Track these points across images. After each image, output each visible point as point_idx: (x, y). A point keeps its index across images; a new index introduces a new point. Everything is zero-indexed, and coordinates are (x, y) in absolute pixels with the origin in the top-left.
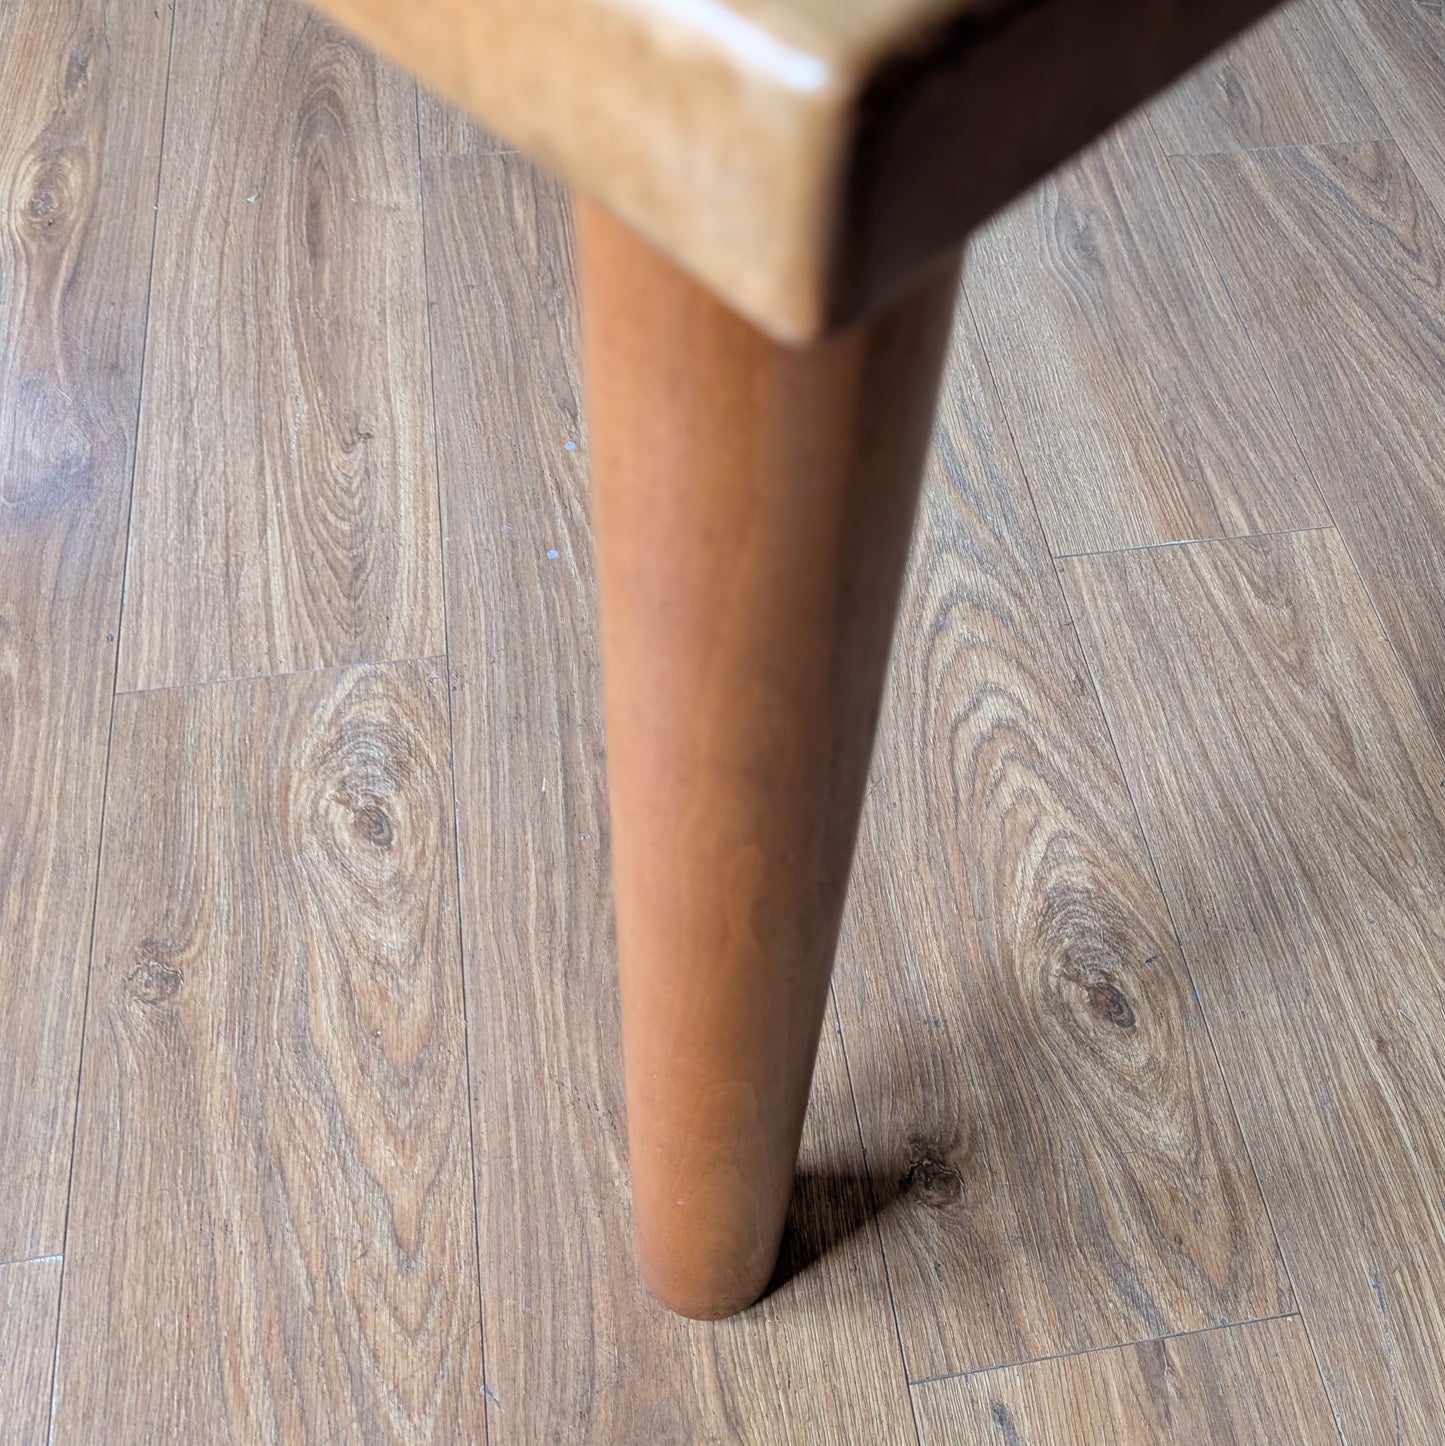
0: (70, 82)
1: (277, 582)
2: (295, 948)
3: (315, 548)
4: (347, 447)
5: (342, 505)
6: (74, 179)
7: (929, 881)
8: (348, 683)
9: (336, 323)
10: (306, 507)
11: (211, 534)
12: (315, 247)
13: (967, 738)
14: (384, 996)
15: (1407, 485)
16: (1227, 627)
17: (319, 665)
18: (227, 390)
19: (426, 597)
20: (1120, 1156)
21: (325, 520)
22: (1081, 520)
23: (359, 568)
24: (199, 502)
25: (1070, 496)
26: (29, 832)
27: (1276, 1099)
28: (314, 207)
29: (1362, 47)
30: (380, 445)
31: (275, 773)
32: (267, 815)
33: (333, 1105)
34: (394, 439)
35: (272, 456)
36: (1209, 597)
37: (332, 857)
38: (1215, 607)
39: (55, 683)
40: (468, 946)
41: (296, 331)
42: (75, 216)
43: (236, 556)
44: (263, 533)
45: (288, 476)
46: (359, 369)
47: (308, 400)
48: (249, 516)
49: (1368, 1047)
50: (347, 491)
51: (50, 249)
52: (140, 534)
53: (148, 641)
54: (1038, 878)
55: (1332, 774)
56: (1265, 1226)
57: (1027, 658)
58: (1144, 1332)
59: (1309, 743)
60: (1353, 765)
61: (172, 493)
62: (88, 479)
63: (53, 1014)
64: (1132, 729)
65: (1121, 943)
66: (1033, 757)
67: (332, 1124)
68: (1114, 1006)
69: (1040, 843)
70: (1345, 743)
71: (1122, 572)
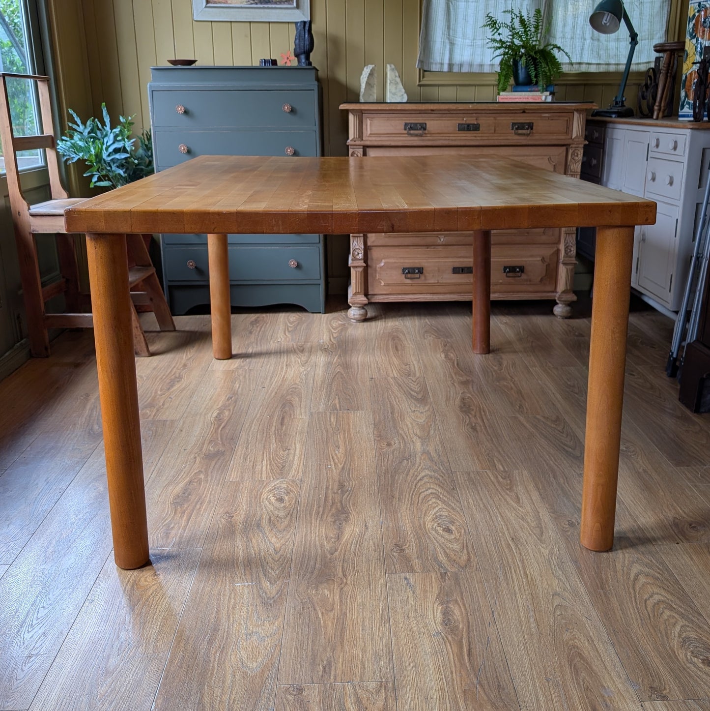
1: (264, 468)
2: (259, 514)
3: (274, 464)
4: (284, 451)
5: (281, 458)
6: (227, 413)
7: (408, 513)
8: (278, 481)
10: (273, 458)
11: (250, 461)
13: (423, 495)
14: (278, 521)
16: (493, 483)
17: (272, 479)
18: (257, 443)
19: (298, 471)
20: (444, 549)
21: (277, 460)
22: (461, 466)
23: (284, 467)
24: (248, 457)
25: (459, 463)
26: (203, 497)
27: (484, 544)
28: (283, 418)
29: (559, 401)
30: (292, 451)
31: (259, 492)
32: (256, 498)
33: (264, 534)
34: (295, 450)
35: (266, 451)
36: (490, 478)
37: (270, 503)
38: (491, 480)
39: (211, 479)
40: (298, 515)
41: (275, 435)
42: (226, 419)
43: (255, 464)
44: (262, 461)
45: (269, 455)
46: (289, 441)
47: (276, 444)
48: (259, 459)
49: (509, 539)
50: (283, 457)
51: (220, 423)
52: (234, 461)
53: (234, 475)
54: (435, 514)
55: (513, 503)
56: (476, 560)
57: (441, 485)
58: (443, 571)
59: (508, 499)
60: (519, 502)
61: (242, 455)
62: (223, 453)
63: (204, 520)
64: (464, 495)
65: (452, 523)
66: (438, 498)
67: (263, 536)
68: (448, 530)
69: (437, 509)
70: (518, 500)
71: (469, 474)
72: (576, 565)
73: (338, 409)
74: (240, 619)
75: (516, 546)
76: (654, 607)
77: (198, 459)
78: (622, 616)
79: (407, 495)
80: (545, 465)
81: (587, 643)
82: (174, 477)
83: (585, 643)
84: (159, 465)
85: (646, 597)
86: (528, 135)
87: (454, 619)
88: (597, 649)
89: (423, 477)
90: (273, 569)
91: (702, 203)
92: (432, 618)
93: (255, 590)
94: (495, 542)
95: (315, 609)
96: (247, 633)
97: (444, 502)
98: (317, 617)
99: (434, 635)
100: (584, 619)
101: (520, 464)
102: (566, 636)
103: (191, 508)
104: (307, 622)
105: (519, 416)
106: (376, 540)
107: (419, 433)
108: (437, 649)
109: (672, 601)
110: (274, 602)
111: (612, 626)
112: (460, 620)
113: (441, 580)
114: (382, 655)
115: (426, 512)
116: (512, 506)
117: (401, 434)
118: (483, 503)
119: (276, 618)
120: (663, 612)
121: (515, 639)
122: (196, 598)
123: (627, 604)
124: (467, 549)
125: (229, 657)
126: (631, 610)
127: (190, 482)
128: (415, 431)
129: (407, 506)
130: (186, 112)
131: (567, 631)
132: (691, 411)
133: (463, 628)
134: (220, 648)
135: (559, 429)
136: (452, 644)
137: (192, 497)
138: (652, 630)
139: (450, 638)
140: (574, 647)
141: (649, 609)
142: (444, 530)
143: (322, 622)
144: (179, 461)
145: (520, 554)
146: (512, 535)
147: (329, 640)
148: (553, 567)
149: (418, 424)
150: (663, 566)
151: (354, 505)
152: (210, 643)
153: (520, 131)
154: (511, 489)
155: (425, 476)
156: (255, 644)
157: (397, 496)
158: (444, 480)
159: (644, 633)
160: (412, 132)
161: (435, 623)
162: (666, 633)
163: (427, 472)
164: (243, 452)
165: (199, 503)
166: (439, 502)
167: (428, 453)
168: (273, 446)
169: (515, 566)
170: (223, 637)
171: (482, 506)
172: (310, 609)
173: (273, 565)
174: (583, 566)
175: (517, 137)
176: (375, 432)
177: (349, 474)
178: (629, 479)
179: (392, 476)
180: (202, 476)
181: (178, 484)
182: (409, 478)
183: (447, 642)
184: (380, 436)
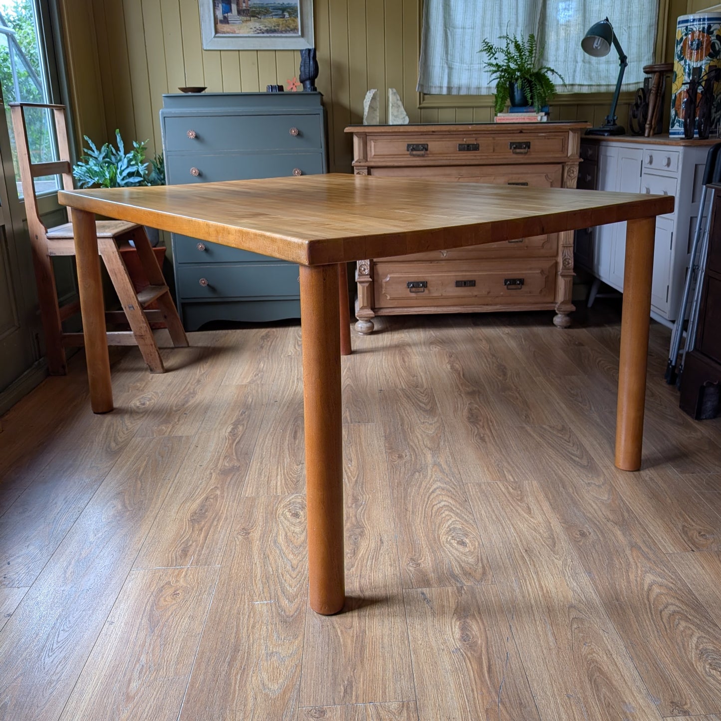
0: (241, 415)
1: (279, 483)
2: (275, 530)
4: (298, 465)
6: (241, 428)
7: (422, 526)
8: (293, 496)
9: (298, 448)
10: (287, 473)
11: (265, 476)
13: (435, 508)
14: (294, 537)
15: (556, 475)
16: (504, 494)
17: (287, 494)
18: (271, 457)
20: (459, 562)
22: (472, 477)
24: (263, 472)
25: (470, 475)
26: (220, 514)
27: (498, 557)
28: (296, 432)
29: (563, 410)
31: (275, 508)
32: (272, 513)
33: (281, 550)
35: (280, 466)
36: (501, 489)
37: (285, 519)
38: (502, 491)
39: (227, 495)
41: (289, 449)
42: (240, 434)
43: (270, 479)
44: (277, 476)
45: (284, 469)
47: (290, 458)
48: (274, 474)
49: (523, 551)
51: (234, 438)
52: (249, 476)
53: (249, 490)
54: (449, 526)
55: (525, 514)
56: (491, 573)
57: (453, 497)
58: (459, 585)
59: (520, 510)
60: (530, 513)
61: (257, 471)
62: (238, 469)
63: (222, 537)
64: (476, 507)
65: (466, 535)
66: (451, 510)
67: (280, 552)
68: (463, 543)
69: (450, 522)
70: (529, 510)
71: (480, 486)
72: (590, 576)
73: (349, 421)
74: (260, 639)
75: (530, 557)
76: (669, 618)
77: (214, 475)
78: (638, 628)
79: (420, 509)
80: (554, 475)
81: (605, 657)
82: (190, 493)
83: (603, 657)
84: (176, 481)
85: (661, 607)
86: (526, 153)
87: (472, 634)
88: (615, 663)
89: (435, 489)
90: (291, 586)
91: (697, 217)
92: (451, 634)
93: (274, 609)
94: (509, 554)
95: (334, 627)
96: (267, 654)
97: (457, 514)
98: (337, 635)
99: (453, 652)
100: (601, 632)
101: (530, 474)
102: (585, 650)
103: (208, 524)
104: (327, 640)
105: (526, 426)
106: (392, 555)
107: (429, 445)
108: (457, 666)
109: (686, 611)
110: (293, 620)
111: (629, 639)
112: (479, 635)
113: (457, 594)
114: (402, 673)
115: (439, 525)
116: (524, 517)
117: (412, 446)
118: (496, 515)
119: (296, 637)
120: (679, 623)
121: (534, 654)
122: (215, 617)
123: (643, 615)
124: (482, 562)
125: (250, 679)
126: (647, 622)
127: (207, 499)
128: (425, 443)
129: (421, 519)
130: (197, 137)
131: (585, 644)
132: (692, 417)
133: (482, 644)
134: (240, 669)
135: (565, 438)
136: (471, 660)
137: (209, 514)
138: (669, 643)
139: (469, 655)
140: (593, 661)
141: (664, 620)
142: (458, 543)
143: (341, 640)
144: (195, 477)
145: (535, 566)
146: (526, 547)
147: (349, 659)
148: (567, 578)
149: (427, 436)
150: (676, 576)
151: (369, 519)
152: (230, 665)
153: (518, 151)
154: (521, 500)
155: (437, 488)
156: (276, 664)
157: (410, 509)
158: (456, 492)
159: (661, 645)
160: (414, 152)
161: (454, 639)
162: (683, 645)
163: (439, 484)
164: (258, 467)
165: (216, 519)
166: (452, 514)
167: (440, 465)
168: (287, 460)
169: (530, 578)
170: (244, 657)
171: (494, 517)
172: (329, 627)
173: (290, 582)
174: (597, 577)
175: (515, 156)
176: (387, 445)
177: (362, 488)
178: (636, 487)
179: (405, 489)
180: (218, 492)
181: (194, 501)
182: (422, 490)
183: (467, 659)
184: (391, 448)
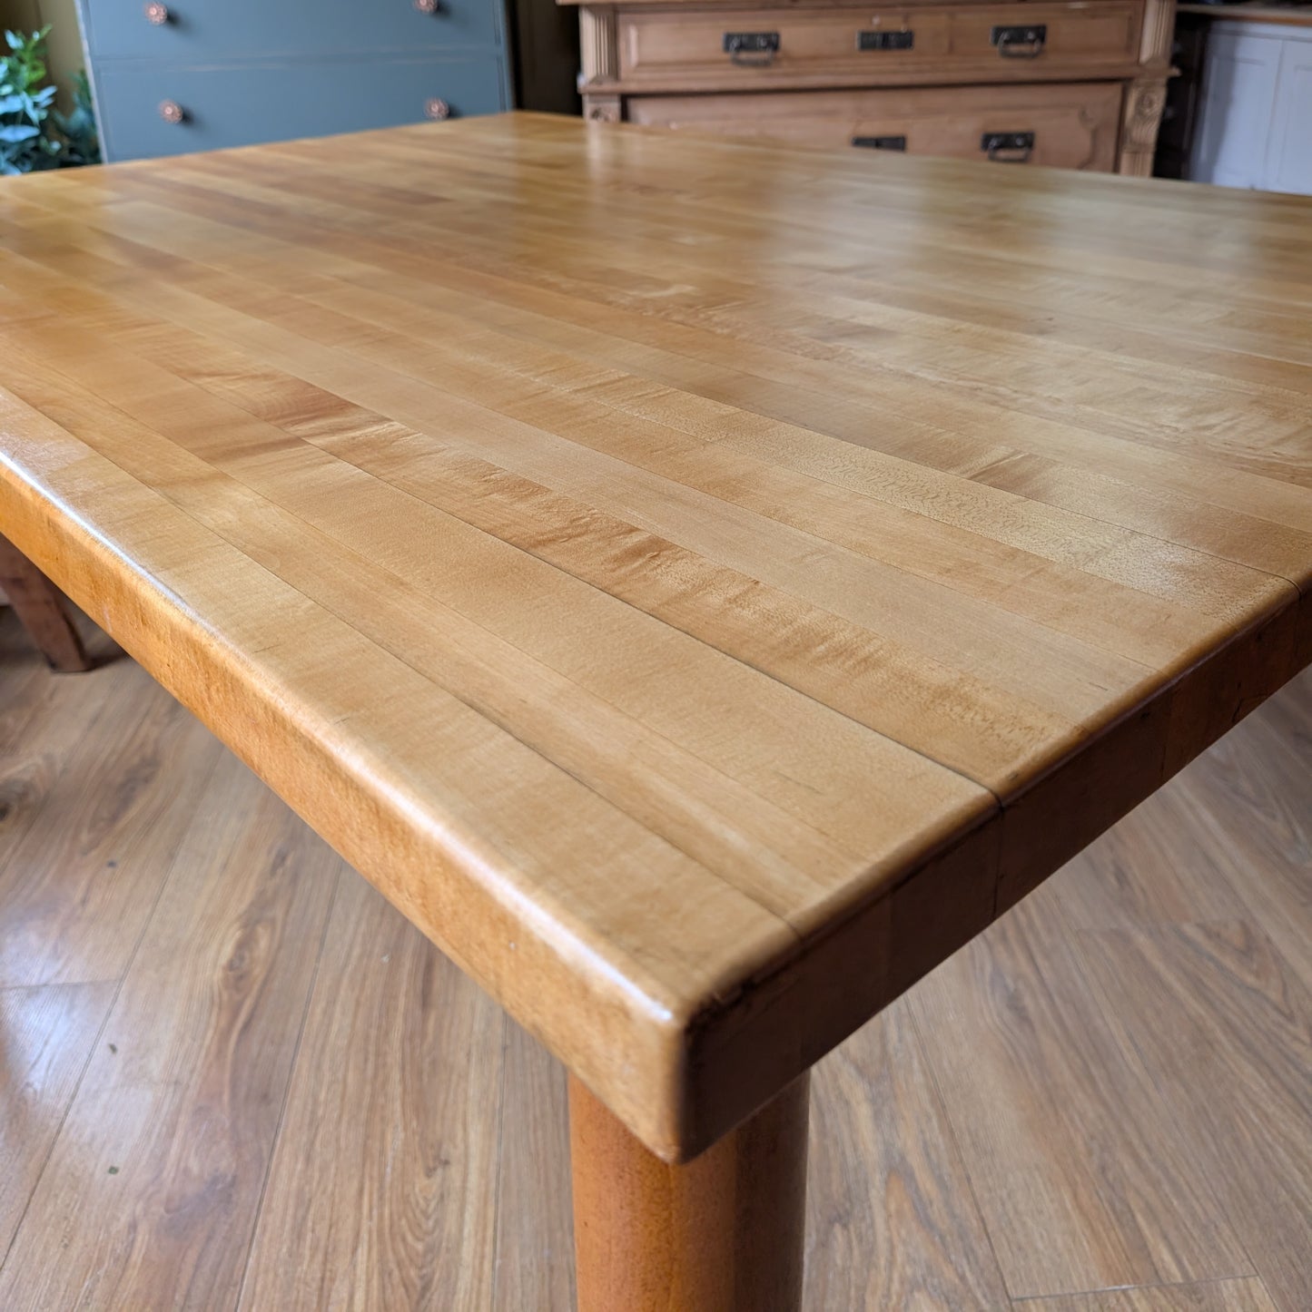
0: (274, 870)
3: (393, 1265)
4: (429, 1172)
5: (419, 1225)
6: (263, 942)
9: (434, 1063)
10: (391, 1226)
11: (314, 1249)
12: (425, 999)
18: (345, 1118)
21: (404, 1240)
23: (426, 1288)
24: (310, 1217)
25: (1021, 1237)
30: (455, 1172)
34: (466, 1167)
35: (371, 1178)
41: (403, 1069)
42: (259, 972)
43: (331, 1271)
44: (355, 1250)
45: (381, 1198)
46: (445, 1105)
47: (405, 1129)
48: (346, 1234)
50: (424, 1213)
51: (237, 998)
86: (1033, 56)
130: (172, 19)
153: (1014, 48)
160: (744, 56)
175: (1005, 63)
